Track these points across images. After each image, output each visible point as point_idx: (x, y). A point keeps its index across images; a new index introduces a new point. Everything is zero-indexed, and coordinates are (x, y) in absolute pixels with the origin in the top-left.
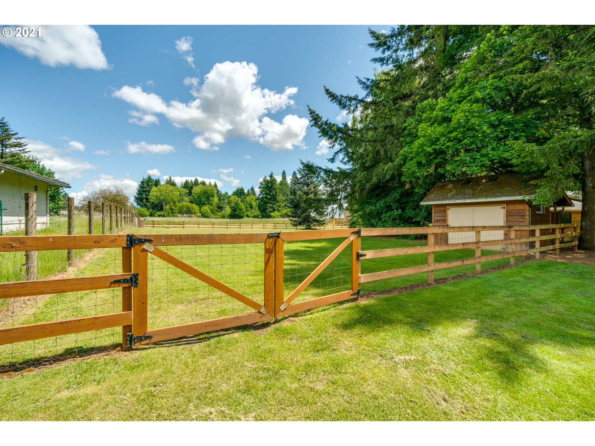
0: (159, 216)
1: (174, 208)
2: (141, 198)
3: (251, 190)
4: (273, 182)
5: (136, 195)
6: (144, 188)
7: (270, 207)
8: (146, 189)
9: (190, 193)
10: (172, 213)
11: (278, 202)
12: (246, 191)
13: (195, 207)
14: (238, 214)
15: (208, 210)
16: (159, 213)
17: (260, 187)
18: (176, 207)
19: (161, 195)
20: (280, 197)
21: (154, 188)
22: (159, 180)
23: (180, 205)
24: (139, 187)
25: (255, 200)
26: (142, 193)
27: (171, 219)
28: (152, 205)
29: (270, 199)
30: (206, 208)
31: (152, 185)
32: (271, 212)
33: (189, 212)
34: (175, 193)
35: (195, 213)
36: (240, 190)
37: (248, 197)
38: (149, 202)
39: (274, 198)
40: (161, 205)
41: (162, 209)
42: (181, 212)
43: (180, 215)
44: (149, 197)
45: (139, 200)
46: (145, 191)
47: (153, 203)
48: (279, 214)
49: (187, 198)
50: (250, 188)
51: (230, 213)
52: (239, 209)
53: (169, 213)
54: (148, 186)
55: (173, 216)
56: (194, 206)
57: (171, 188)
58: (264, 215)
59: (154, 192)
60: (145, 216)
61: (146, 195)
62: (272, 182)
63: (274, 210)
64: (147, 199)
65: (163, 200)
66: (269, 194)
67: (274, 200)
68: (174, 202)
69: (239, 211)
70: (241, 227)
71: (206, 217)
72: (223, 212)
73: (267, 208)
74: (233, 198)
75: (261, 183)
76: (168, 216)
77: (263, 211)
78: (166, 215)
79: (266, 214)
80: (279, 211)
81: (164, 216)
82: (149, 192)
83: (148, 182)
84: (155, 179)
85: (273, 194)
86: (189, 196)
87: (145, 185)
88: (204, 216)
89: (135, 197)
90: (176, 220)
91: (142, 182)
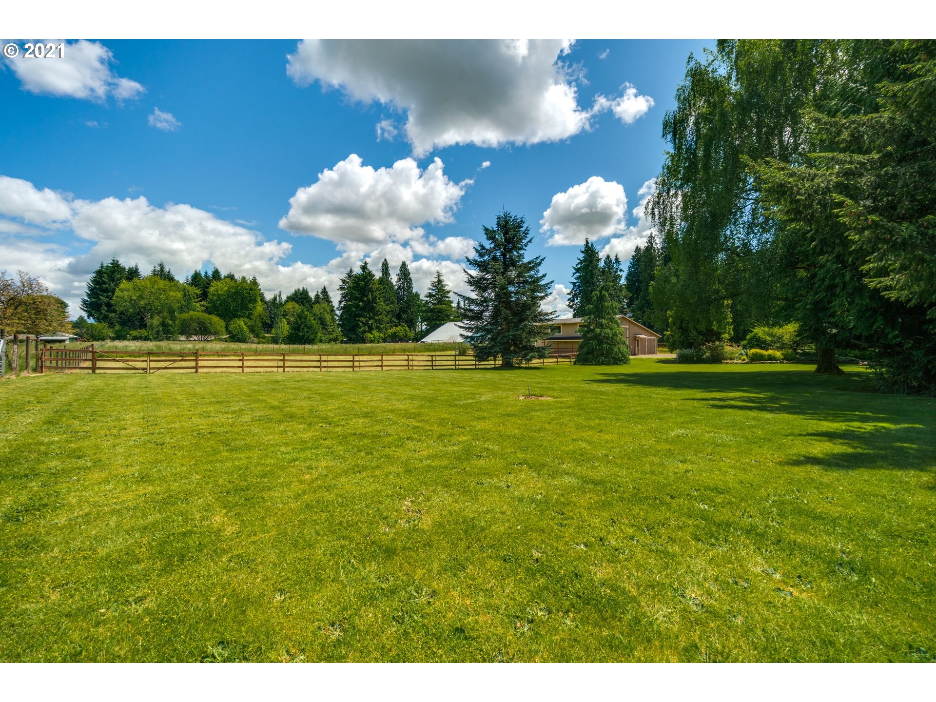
0: (135, 338)
1: (171, 322)
2: (96, 303)
3: (322, 293)
4: (369, 278)
5: (86, 298)
6: (104, 283)
7: (363, 323)
8: (107, 285)
9: (204, 295)
10: (166, 332)
11: (377, 315)
12: (312, 295)
13: (216, 321)
14: (303, 336)
15: (244, 327)
16: (135, 333)
17: (342, 288)
18: (174, 321)
19: (141, 297)
20: (381, 305)
21: (124, 284)
22: (137, 269)
23: (185, 316)
24: (92, 282)
25: (329, 311)
26: (98, 294)
27: (164, 344)
28: (121, 318)
29: (363, 309)
30: (241, 323)
31: (121, 278)
32: (365, 332)
33: (204, 330)
34: (172, 293)
35: (216, 333)
36: (301, 294)
37: (318, 305)
38: (114, 311)
39: (370, 308)
40: (142, 318)
41: (143, 326)
42: (186, 330)
43: (183, 338)
44: (112, 302)
45: (92, 306)
46: (106, 291)
47: (122, 313)
48: (382, 335)
49: (198, 305)
50: (320, 291)
51: (287, 333)
52: (305, 326)
53: (158, 332)
54: (112, 280)
55: (168, 339)
56: (215, 319)
57: (162, 284)
58: (354, 337)
59: (124, 290)
60: (103, 340)
61: (107, 297)
62: (366, 278)
63: (371, 329)
64: (109, 305)
65: (144, 308)
66: (361, 300)
67: (369, 311)
68: (171, 312)
69: (306, 330)
70: (356, 364)
71: (240, 340)
72: (273, 331)
73: (358, 326)
74: (290, 307)
75: (344, 281)
76: (156, 339)
77: (349, 330)
78: (151, 337)
79: (357, 334)
80: (380, 330)
81: (147, 339)
82: (113, 291)
83: (113, 272)
84: (127, 268)
85: (368, 301)
86: (201, 301)
87: (105, 278)
88: (235, 338)
89: (84, 301)
90: (176, 346)
91: (99, 273)
